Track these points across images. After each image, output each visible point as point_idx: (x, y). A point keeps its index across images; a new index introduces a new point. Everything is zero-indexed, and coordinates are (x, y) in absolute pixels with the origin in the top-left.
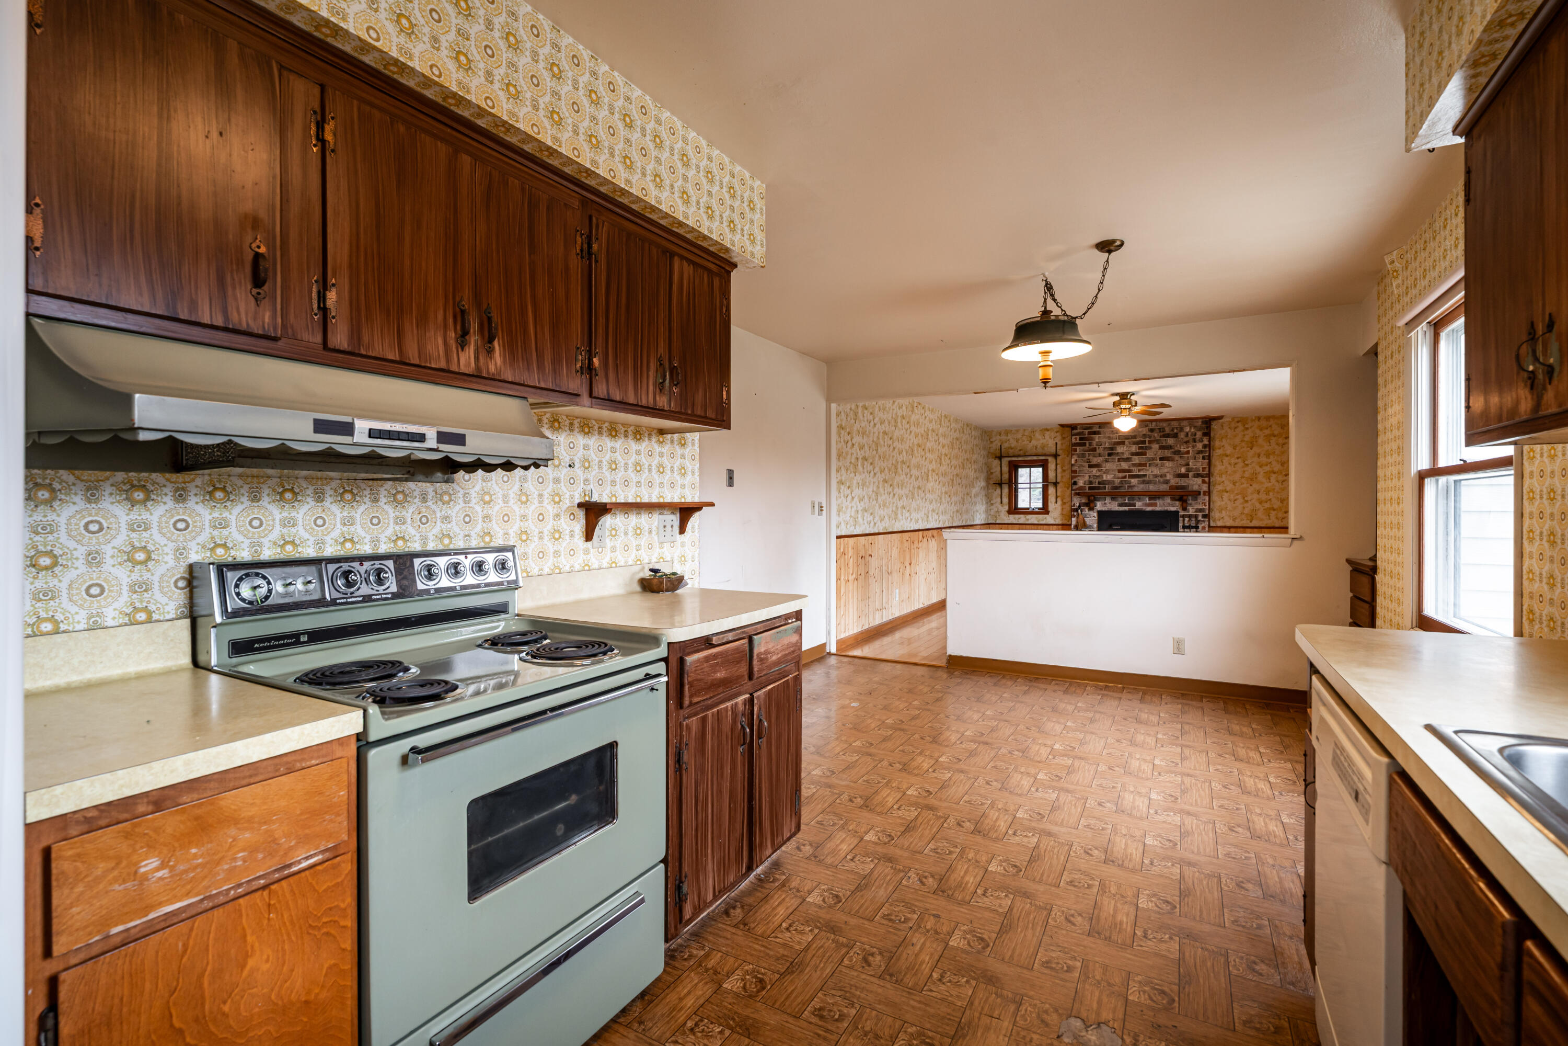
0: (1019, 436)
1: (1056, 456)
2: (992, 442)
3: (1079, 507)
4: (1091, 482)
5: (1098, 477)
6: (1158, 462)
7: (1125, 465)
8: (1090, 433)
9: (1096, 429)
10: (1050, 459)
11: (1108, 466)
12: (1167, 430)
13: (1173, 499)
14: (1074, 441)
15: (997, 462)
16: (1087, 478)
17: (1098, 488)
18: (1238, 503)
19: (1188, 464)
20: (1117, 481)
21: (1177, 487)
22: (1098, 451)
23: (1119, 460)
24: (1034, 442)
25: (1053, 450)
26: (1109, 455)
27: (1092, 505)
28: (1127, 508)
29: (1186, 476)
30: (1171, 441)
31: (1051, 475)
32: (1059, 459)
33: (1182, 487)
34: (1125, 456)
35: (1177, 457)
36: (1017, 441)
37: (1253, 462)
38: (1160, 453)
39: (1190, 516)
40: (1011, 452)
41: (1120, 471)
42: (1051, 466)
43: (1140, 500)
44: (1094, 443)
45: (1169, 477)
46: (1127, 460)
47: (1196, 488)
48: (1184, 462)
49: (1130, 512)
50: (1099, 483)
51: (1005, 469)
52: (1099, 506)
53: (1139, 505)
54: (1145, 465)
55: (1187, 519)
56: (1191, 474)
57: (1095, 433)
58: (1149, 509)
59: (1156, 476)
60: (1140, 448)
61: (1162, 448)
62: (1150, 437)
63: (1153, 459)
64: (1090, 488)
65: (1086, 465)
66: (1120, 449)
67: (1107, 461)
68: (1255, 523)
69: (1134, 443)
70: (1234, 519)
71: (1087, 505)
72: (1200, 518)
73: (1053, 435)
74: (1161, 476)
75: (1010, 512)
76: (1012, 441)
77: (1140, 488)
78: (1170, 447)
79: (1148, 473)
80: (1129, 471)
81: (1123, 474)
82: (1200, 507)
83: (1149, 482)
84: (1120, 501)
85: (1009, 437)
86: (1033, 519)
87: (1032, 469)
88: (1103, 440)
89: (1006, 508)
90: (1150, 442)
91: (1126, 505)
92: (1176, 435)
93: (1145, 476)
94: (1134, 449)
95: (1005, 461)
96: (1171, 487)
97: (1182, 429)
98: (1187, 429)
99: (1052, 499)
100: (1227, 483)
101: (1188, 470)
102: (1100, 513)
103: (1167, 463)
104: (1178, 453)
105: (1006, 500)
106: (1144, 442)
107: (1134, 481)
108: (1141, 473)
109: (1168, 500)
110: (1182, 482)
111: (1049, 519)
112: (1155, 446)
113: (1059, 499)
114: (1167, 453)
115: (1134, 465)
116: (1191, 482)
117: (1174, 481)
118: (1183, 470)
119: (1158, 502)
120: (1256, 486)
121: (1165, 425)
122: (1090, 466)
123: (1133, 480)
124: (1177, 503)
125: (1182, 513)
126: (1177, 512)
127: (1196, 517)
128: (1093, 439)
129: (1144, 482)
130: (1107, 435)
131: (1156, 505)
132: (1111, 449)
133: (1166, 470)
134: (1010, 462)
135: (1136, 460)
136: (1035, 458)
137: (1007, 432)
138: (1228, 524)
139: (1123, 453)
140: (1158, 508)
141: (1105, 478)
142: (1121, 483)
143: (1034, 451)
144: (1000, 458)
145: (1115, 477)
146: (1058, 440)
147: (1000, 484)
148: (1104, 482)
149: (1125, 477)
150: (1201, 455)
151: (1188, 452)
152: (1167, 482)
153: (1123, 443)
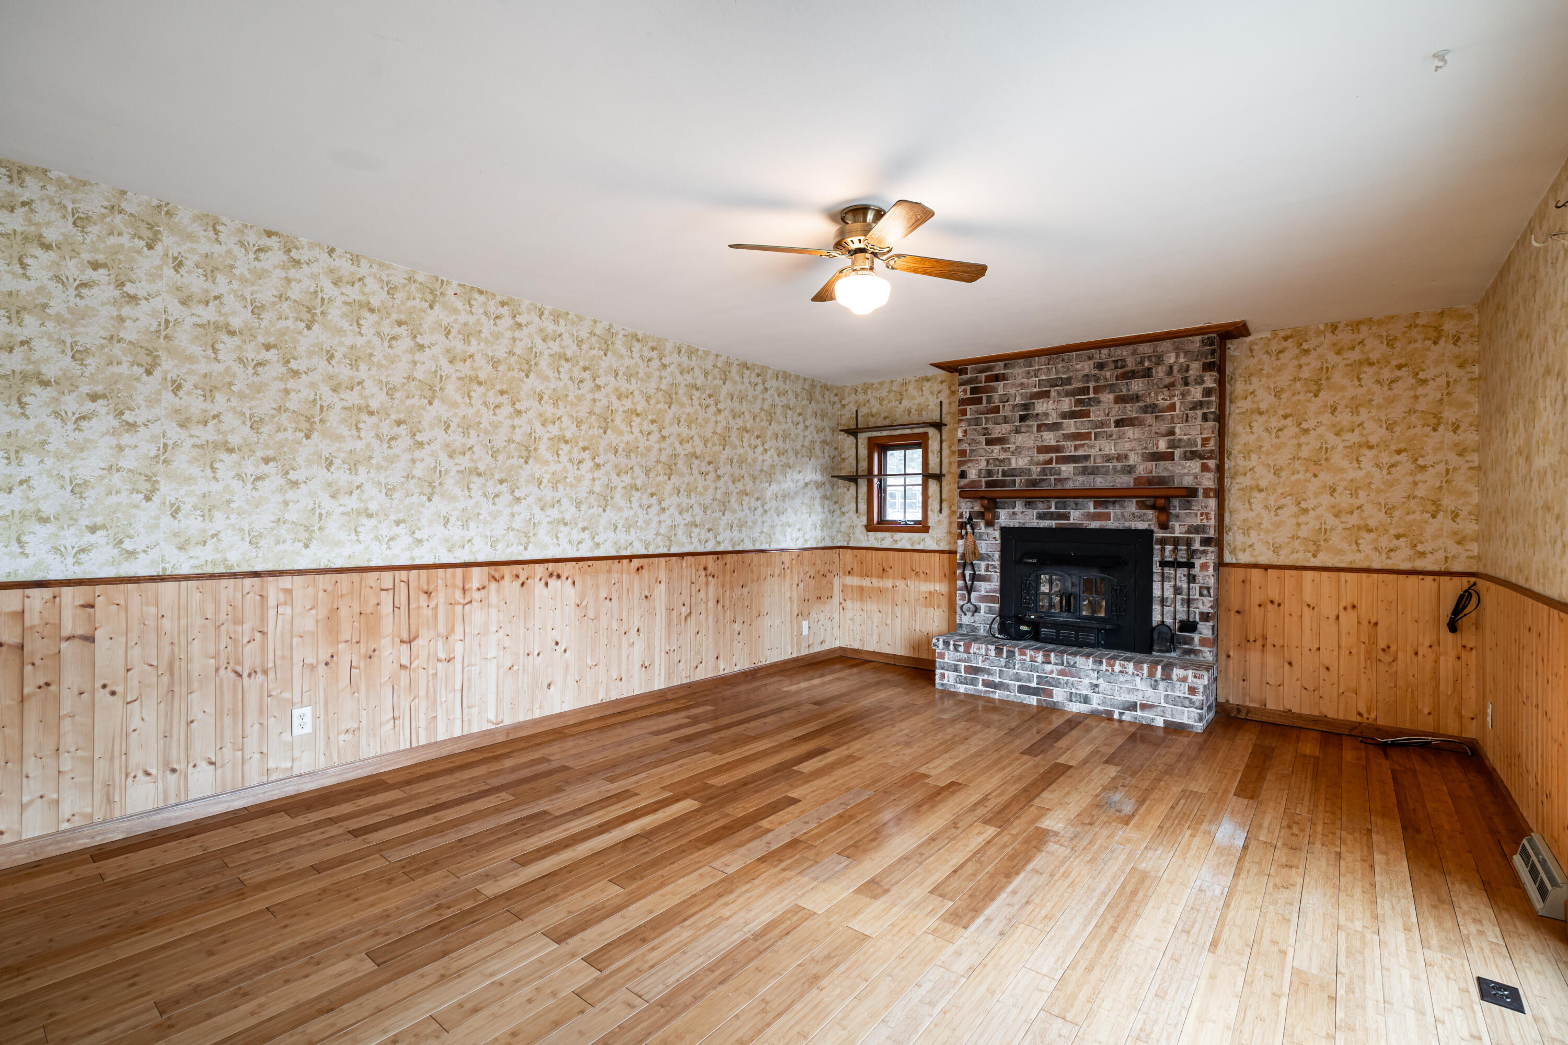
0: (884, 393)
1: (938, 426)
2: (844, 406)
3: (970, 519)
4: (989, 473)
5: (1002, 461)
6: (1113, 429)
7: (1050, 438)
8: (988, 379)
9: (999, 369)
10: (932, 432)
11: (1019, 440)
12: (1131, 364)
13: (1142, 505)
14: (961, 395)
15: (851, 439)
16: (983, 465)
17: (1002, 483)
18: (1285, 514)
19: (1172, 433)
20: (1036, 469)
21: (1150, 481)
22: (1002, 413)
23: (1039, 427)
24: (906, 403)
25: (935, 417)
26: (1023, 418)
27: (989, 516)
28: (1053, 523)
29: (1167, 457)
30: (1137, 386)
31: (933, 460)
32: (945, 430)
33: (1161, 481)
34: (1050, 421)
35: (1149, 418)
36: (881, 401)
37: (1320, 424)
38: (1117, 412)
39: (1176, 542)
40: (872, 422)
41: (1042, 450)
42: (934, 445)
43: (1077, 506)
44: (996, 397)
45: (1133, 459)
46: (1055, 427)
47: (1188, 481)
48: (1163, 428)
49: (1059, 530)
50: (1004, 474)
51: (863, 452)
52: (1004, 518)
53: (1076, 517)
54: (1086, 436)
55: (1169, 548)
56: (1178, 453)
57: (997, 378)
58: (1095, 525)
59: (1108, 458)
60: (1079, 402)
61: (1120, 400)
62: (1097, 380)
63: (1102, 424)
64: (988, 484)
65: (982, 439)
66: (1041, 407)
67: (1017, 432)
68: (1324, 559)
69: (1068, 394)
70: (1276, 550)
71: (981, 515)
72: (1197, 546)
73: (936, 387)
74: (1119, 458)
75: (870, 527)
76: (873, 402)
77: (1079, 482)
78: (1137, 398)
79: (1092, 452)
80: (1057, 449)
81: (1047, 456)
82: (1197, 521)
83: (1094, 471)
84: (1041, 508)
85: (870, 395)
86: (904, 540)
87: (908, 451)
88: (1011, 391)
89: (864, 520)
90: (1097, 390)
91: (1052, 516)
92: (1147, 373)
93: (1087, 457)
94: (1067, 404)
95: (863, 437)
96: (1138, 480)
97: (1159, 360)
98: (1171, 359)
99: (934, 504)
100: (1260, 470)
101: (1173, 445)
102: (1005, 531)
103: (1130, 432)
104: (1151, 409)
105: (863, 507)
106: (1085, 391)
107: (1067, 469)
108: (1080, 452)
109: (1131, 507)
110: (1161, 469)
111: (929, 541)
112: (1107, 398)
113: (945, 505)
114: (1131, 411)
115: (1068, 437)
116: (1178, 470)
117: (1143, 469)
118: (1162, 445)
119: (1111, 511)
120: (1326, 477)
121: (1124, 352)
122: (989, 442)
123: (1064, 468)
124: (1150, 513)
125: (1159, 534)
126: (1149, 533)
127: (1189, 542)
128: (994, 390)
129: (1085, 471)
130: (1018, 381)
131: (1107, 517)
132: (1026, 407)
133: (1127, 446)
134: (869, 439)
135: (1071, 426)
136: (908, 431)
137: (866, 388)
138: (1263, 560)
139: (1046, 415)
140: (1112, 524)
141: (1014, 465)
142: (1043, 472)
143: (906, 419)
144: (853, 432)
145: (1031, 462)
146: (944, 397)
147: (853, 479)
148: (1012, 473)
149: (1050, 462)
150: (1199, 413)
151: (1172, 407)
152: (1130, 470)
153: (1046, 394)
